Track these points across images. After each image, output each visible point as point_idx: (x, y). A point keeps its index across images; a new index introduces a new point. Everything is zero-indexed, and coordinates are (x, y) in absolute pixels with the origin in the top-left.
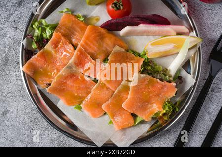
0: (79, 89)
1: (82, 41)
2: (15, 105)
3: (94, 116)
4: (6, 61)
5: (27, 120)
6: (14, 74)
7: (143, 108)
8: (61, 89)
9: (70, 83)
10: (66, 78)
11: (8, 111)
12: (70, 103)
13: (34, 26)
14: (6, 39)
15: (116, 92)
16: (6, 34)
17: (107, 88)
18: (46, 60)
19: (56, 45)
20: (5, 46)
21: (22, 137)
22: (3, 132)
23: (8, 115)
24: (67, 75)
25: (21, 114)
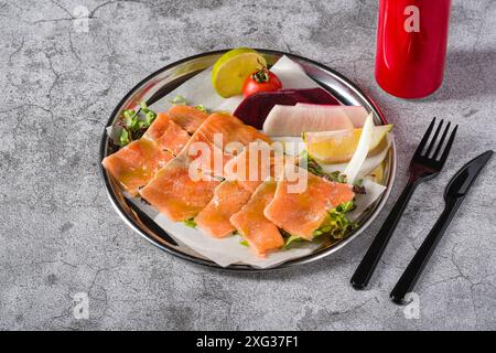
0: (194, 193)
1: (202, 126)
2: (84, 217)
3: (217, 233)
4: (75, 161)
5: (101, 238)
6: (85, 178)
7: (300, 220)
8: (163, 194)
9: (178, 184)
10: (173, 176)
11: (71, 226)
12: (176, 216)
13: (126, 113)
14: (78, 134)
15: (255, 193)
16: (78, 129)
17: (241, 189)
18: (141, 154)
19: (160, 132)
20: (75, 143)
21: (90, 261)
22: (59, 253)
23: (71, 230)
24: (174, 170)
25: (92, 230)
